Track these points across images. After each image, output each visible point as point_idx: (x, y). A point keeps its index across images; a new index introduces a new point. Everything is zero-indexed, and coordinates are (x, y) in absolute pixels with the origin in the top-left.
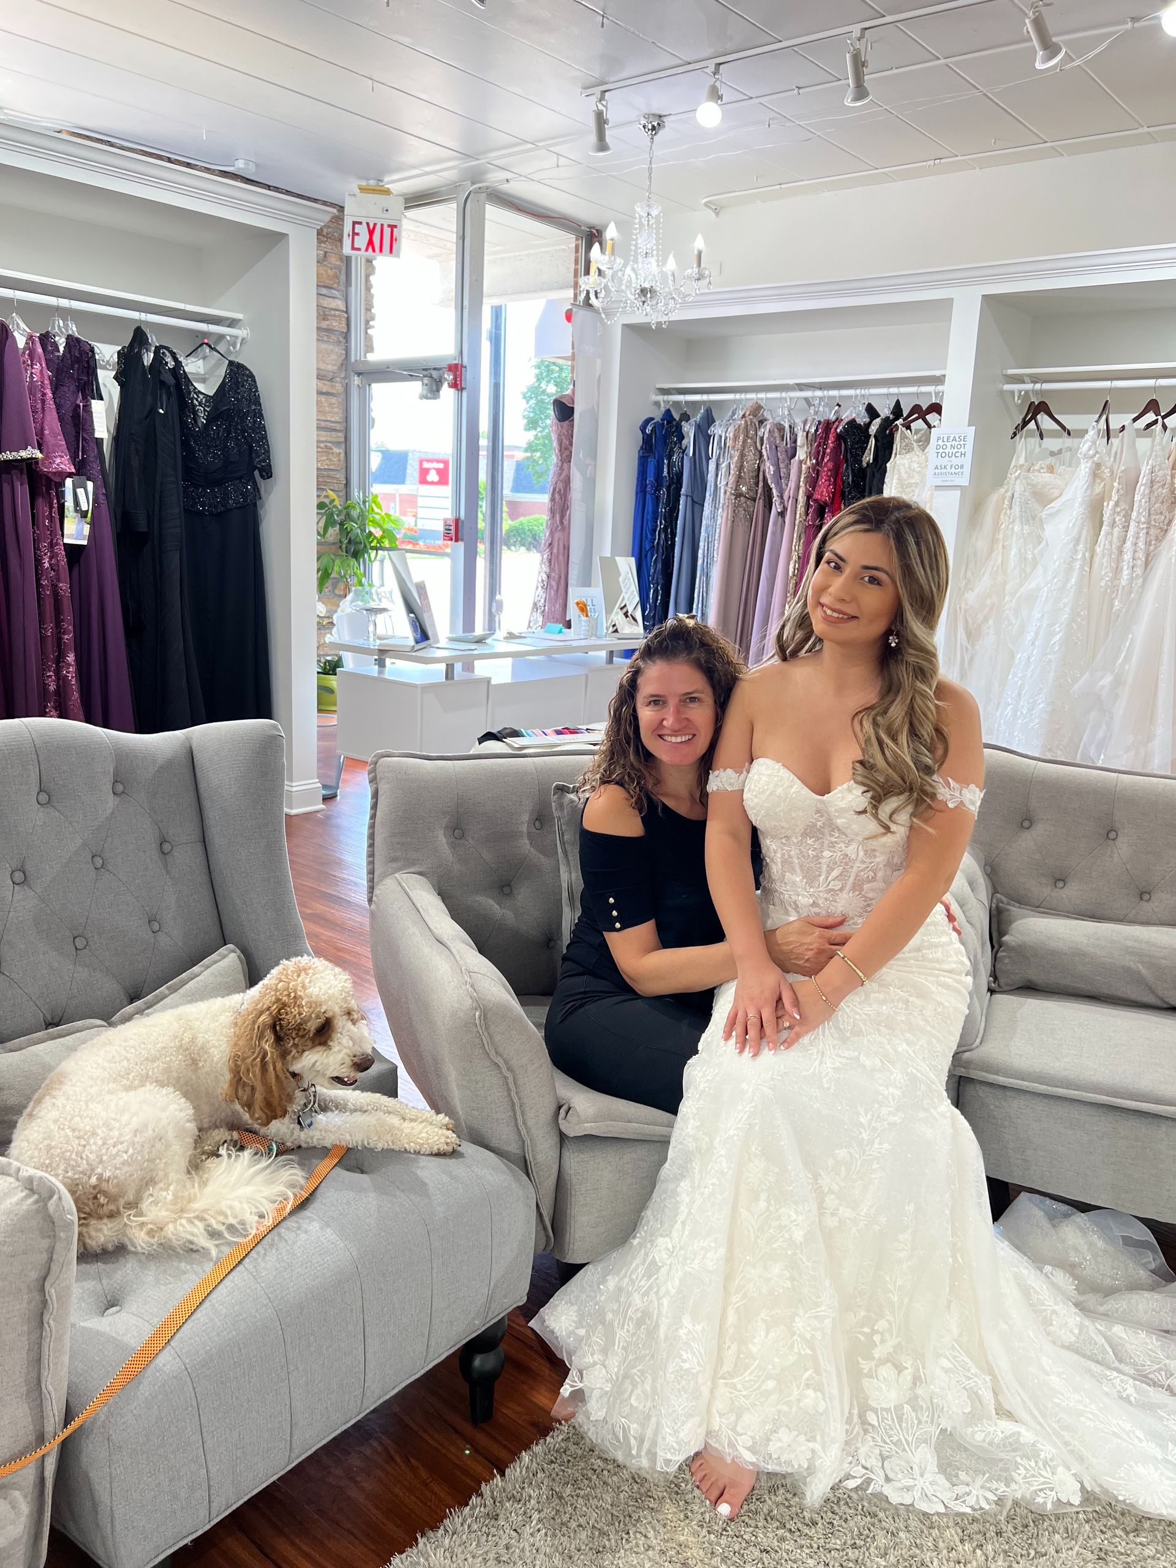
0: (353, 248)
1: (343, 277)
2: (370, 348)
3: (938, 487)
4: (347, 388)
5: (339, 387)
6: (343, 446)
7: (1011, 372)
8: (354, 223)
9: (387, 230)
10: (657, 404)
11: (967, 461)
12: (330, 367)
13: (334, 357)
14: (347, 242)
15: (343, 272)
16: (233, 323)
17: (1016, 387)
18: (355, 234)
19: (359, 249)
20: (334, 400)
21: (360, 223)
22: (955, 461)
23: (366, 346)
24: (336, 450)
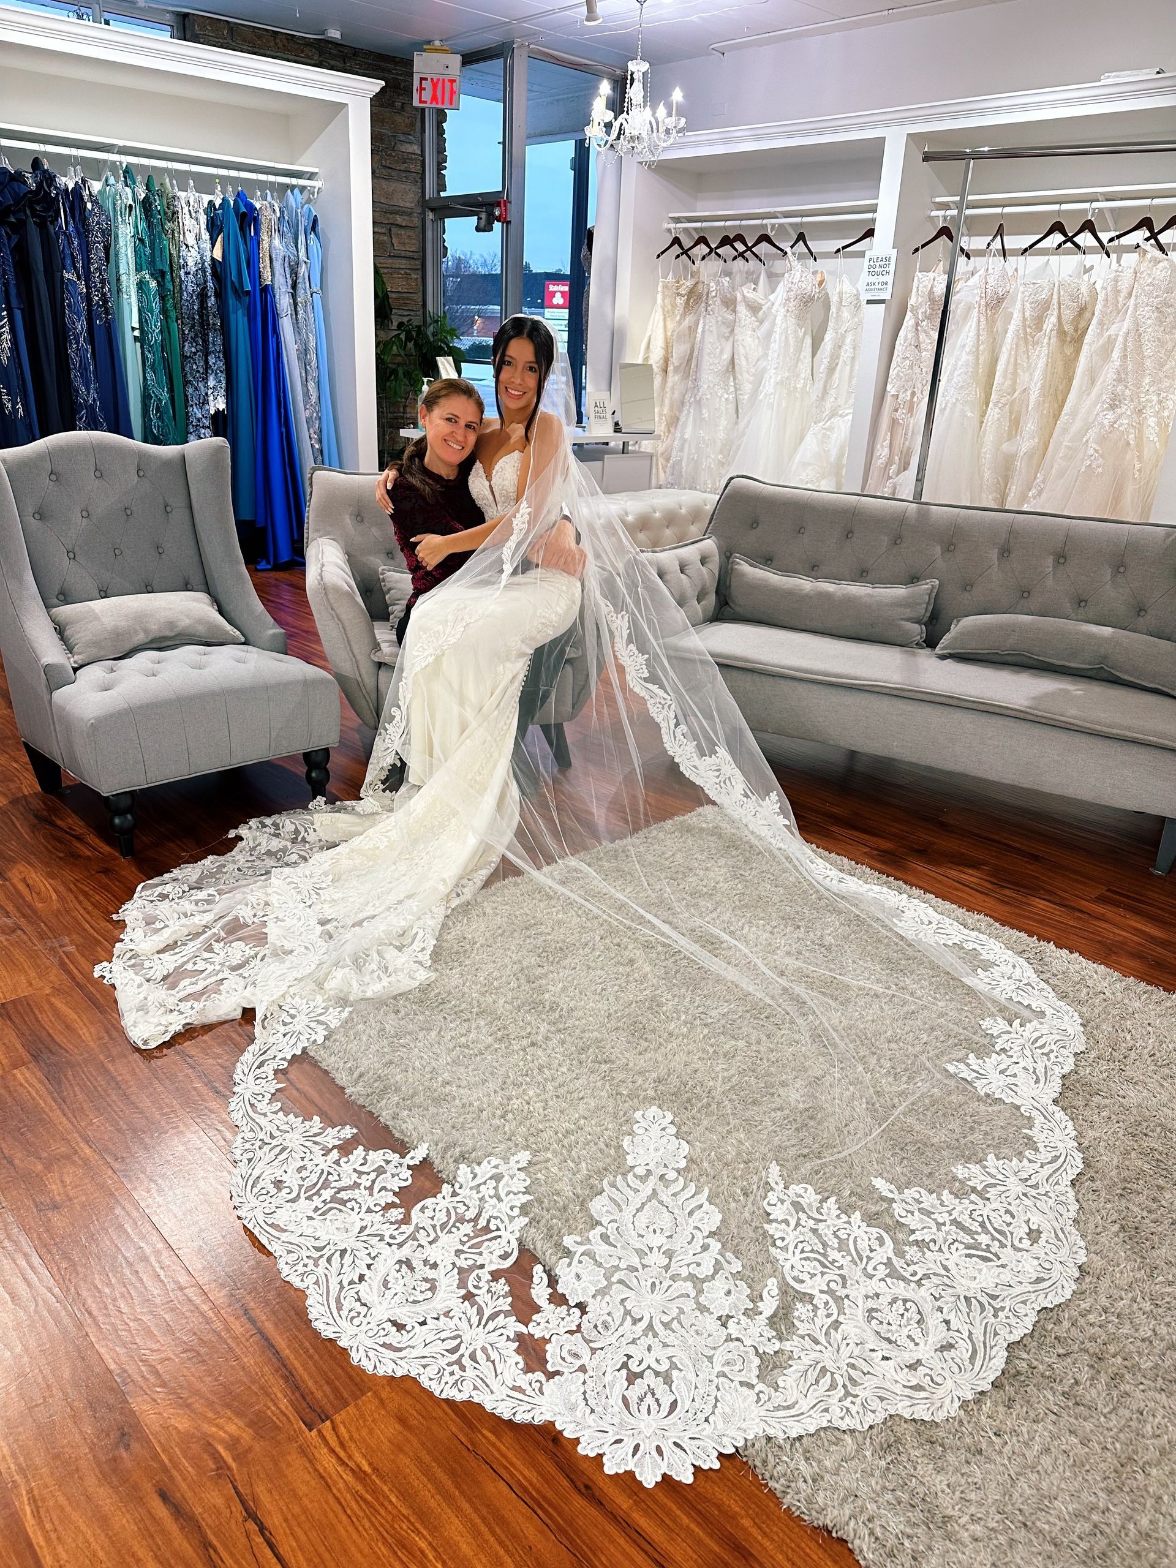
0: (421, 101)
1: (418, 124)
2: (442, 186)
3: (869, 302)
4: (424, 221)
5: (416, 221)
6: (420, 272)
7: (938, 200)
8: (422, 79)
9: (448, 85)
10: (669, 230)
11: (889, 279)
12: (408, 205)
13: (412, 196)
14: (416, 95)
15: (419, 120)
16: (311, 176)
17: (941, 213)
18: (422, 89)
19: (425, 102)
20: (411, 233)
21: (426, 79)
22: (881, 279)
23: (438, 184)
24: (414, 276)
